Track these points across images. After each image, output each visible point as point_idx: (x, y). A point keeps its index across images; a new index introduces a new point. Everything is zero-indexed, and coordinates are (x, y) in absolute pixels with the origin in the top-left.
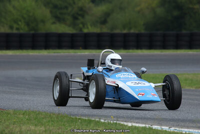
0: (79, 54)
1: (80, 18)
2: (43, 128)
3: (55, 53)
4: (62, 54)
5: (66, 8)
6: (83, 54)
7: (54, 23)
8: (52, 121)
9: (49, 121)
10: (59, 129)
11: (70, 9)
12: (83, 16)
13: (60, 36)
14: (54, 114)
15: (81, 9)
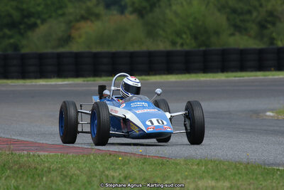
0: (270, 77)
1: (269, 26)
2: (227, 184)
3: (235, 77)
4: (246, 78)
5: (249, 12)
6: (276, 77)
7: (232, 35)
8: (239, 173)
9: (235, 174)
10: (250, 185)
11: (255, 14)
12: (274, 24)
13: (243, 53)
14: (241, 164)
15: (271, 14)
